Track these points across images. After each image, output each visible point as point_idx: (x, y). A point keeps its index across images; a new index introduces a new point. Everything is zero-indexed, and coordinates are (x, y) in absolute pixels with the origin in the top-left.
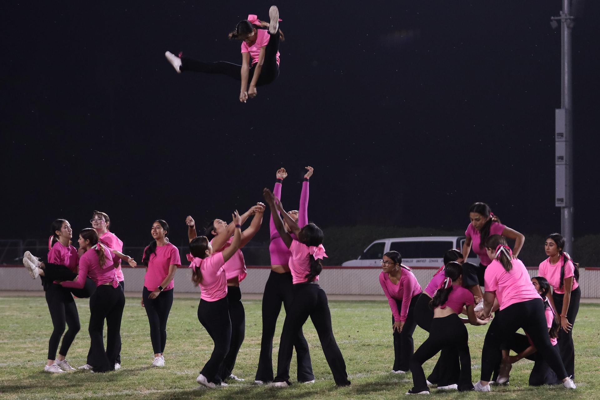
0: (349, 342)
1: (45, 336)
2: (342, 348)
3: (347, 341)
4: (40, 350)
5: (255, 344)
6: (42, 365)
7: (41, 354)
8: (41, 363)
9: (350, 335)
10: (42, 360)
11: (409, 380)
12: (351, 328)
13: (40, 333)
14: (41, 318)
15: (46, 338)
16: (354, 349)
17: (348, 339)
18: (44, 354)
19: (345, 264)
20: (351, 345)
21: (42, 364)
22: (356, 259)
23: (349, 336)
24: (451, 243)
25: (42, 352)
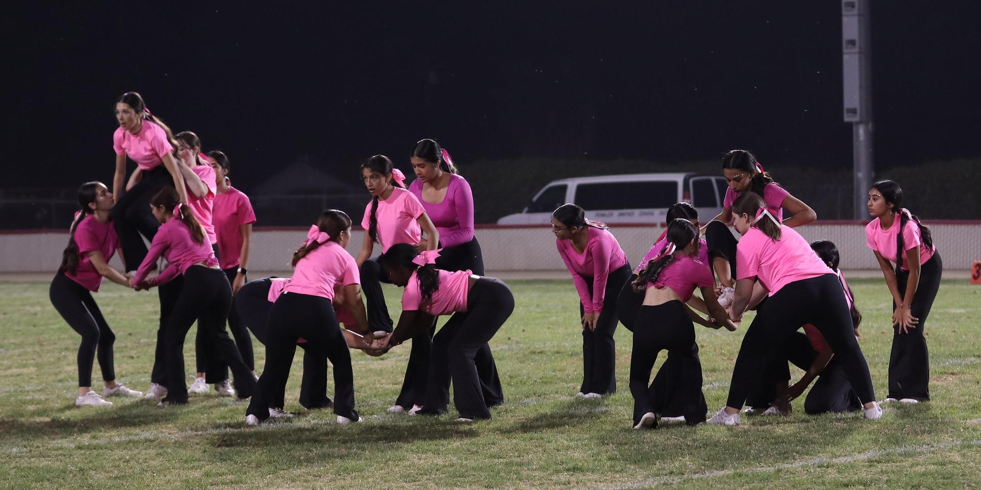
0: (509, 348)
1: (13, 346)
2: (497, 357)
3: (506, 347)
4: (6, 369)
5: (356, 353)
6: (7, 394)
7: (6, 376)
8: (7, 390)
9: (510, 336)
10: (8, 385)
11: (607, 409)
12: (513, 325)
13: (6, 341)
14: (7, 316)
15: (14, 349)
16: (518, 359)
17: (506, 344)
18: (12, 376)
19: (503, 221)
20: (512, 352)
21: (7, 392)
22: (520, 212)
23: (509, 339)
24: (674, 184)
25: (9, 372)
